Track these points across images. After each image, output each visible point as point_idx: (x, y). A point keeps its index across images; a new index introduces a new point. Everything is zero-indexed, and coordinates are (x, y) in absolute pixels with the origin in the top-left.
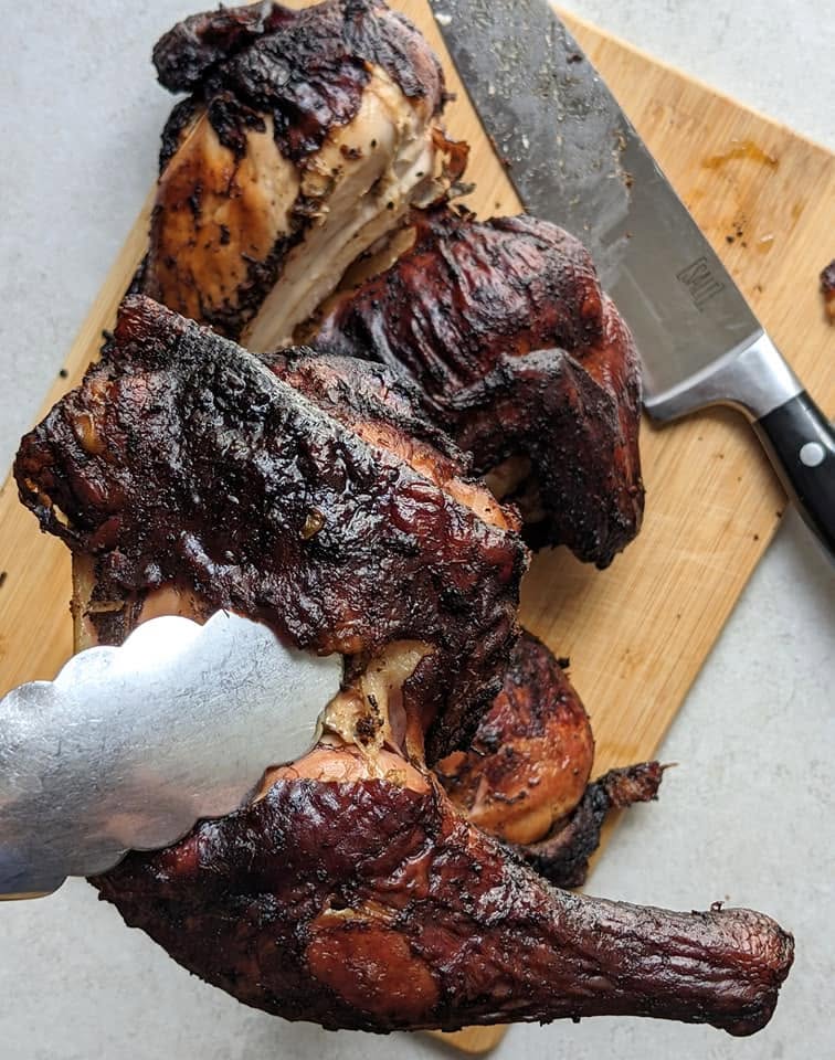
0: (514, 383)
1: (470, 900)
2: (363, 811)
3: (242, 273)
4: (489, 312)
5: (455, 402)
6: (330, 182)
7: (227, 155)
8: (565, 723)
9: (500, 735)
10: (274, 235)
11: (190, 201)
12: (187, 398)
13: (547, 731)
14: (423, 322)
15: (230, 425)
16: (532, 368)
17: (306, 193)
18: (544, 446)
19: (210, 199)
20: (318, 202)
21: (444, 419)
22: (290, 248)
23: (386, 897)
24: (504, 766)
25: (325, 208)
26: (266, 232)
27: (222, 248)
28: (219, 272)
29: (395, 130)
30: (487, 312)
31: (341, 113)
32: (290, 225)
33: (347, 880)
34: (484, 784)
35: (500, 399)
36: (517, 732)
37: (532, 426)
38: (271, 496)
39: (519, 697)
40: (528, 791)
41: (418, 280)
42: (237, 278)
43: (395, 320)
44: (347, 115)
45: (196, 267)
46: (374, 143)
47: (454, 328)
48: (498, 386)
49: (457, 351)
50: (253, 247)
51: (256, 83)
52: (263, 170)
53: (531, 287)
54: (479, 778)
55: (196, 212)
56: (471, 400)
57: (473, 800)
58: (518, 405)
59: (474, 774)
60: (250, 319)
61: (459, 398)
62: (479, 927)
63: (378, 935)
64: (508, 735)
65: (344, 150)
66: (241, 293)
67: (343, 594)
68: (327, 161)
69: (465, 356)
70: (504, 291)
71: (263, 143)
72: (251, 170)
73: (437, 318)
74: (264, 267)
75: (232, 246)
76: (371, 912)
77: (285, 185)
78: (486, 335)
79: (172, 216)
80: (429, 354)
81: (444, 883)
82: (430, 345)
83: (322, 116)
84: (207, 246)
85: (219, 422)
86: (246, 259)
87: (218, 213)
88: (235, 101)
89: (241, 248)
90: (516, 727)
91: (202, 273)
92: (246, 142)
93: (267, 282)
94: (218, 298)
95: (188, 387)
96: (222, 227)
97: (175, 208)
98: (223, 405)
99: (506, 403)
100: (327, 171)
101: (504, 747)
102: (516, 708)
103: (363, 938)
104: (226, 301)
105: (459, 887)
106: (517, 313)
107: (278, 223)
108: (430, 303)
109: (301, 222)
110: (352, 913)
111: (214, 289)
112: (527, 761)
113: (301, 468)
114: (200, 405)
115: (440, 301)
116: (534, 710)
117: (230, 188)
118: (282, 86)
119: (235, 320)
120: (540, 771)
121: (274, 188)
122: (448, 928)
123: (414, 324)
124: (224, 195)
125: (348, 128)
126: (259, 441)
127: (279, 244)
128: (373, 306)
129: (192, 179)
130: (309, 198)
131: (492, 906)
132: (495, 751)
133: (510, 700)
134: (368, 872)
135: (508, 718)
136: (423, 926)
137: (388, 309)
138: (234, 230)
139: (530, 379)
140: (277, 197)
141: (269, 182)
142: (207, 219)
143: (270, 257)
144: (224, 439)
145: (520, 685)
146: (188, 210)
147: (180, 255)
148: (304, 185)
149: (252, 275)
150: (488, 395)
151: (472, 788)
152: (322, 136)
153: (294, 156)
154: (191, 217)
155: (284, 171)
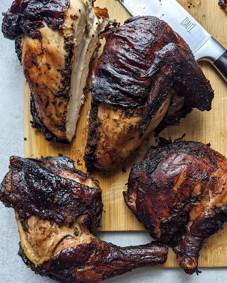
0: (164, 59)
1: (105, 259)
2: (80, 251)
3: (60, 76)
4: (143, 43)
5: (148, 74)
6: (72, 29)
7: (37, 41)
8: (221, 161)
9: (207, 175)
10: (63, 58)
11: (33, 62)
12: (27, 177)
13: (219, 166)
14: (123, 58)
15: (36, 181)
16: (167, 51)
17: (66, 37)
18: (182, 76)
19: (38, 57)
20: (72, 38)
21: (146, 85)
22: (70, 59)
23: (88, 264)
24: (213, 183)
25: (75, 39)
26: (61, 58)
27: (50, 71)
28: (53, 79)
29: (84, 4)
30: (142, 43)
31: (65, 6)
32: (67, 51)
33: (80, 264)
34: (210, 191)
35: (162, 67)
36: (211, 171)
37: (176, 70)
38: (47, 195)
39: (206, 161)
40: (224, 187)
41: (114, 47)
42: (59, 78)
43: (114, 63)
44: (67, 5)
45: (45, 81)
46: (80, 11)
47: (134, 54)
48: (160, 62)
49: (139, 61)
50: (59, 65)
51: (33, 12)
52: (50, 38)
53: (151, 30)
54: (208, 191)
55: (36, 64)
56: (153, 71)
57: (209, 197)
58: (168, 66)
59: (206, 190)
60: (69, 89)
61: (149, 72)
62: (108, 263)
63: (89, 272)
64: (209, 173)
65: (71, 17)
66: (62, 82)
67: (66, 212)
68: (68, 23)
69: (142, 61)
70: (143, 35)
71: (46, 30)
72: (46, 41)
73: (127, 54)
74: (65, 70)
75: (52, 68)
76: (86, 268)
77: (59, 39)
78: (145, 51)
79: (30, 70)
80: (131, 67)
81: (99, 258)
82: (129, 64)
83: (59, 9)
84: (45, 73)
85: (34, 181)
86: (58, 70)
87: (43, 61)
88: (30, 22)
89: (56, 67)
90: (210, 170)
91: (48, 82)
92: (40, 32)
93: (68, 74)
94: (57, 88)
95: (26, 174)
96: (46, 64)
97: (29, 67)
98: (34, 177)
99: (164, 67)
100: (70, 26)
101: (210, 178)
102: (207, 164)
103: (86, 273)
104: (59, 87)
105: (102, 257)
106: (151, 39)
107: (63, 53)
108: (122, 51)
109: (70, 48)
110: (82, 269)
111: (54, 85)
112: (219, 178)
113: (51, 188)
114: (29, 178)
115: (125, 49)
116: (212, 162)
117: (42, 50)
118: (42, 8)
119: (65, 92)
120: (224, 179)
121: (56, 42)
122: (102, 265)
123: (121, 60)
124: (42, 54)
125: (69, 9)
126: (42, 184)
127: (66, 60)
128: (105, 63)
129: (30, 55)
130: (68, 38)
131: (110, 258)
132: (208, 180)
133: (204, 163)
134: (84, 261)
135: (207, 168)
136: (97, 267)
137: (110, 62)
138: (51, 63)
139: (169, 54)
140: (58, 44)
141: (53, 41)
142: (41, 65)
143: (66, 66)
144: (35, 185)
145: (204, 157)
146: (34, 65)
147: (38, 81)
148: (65, 35)
149: (63, 74)
150: (158, 67)
151: (207, 195)
152: (62, 16)
153: (57, 28)
154: (36, 67)
155: (56, 34)
